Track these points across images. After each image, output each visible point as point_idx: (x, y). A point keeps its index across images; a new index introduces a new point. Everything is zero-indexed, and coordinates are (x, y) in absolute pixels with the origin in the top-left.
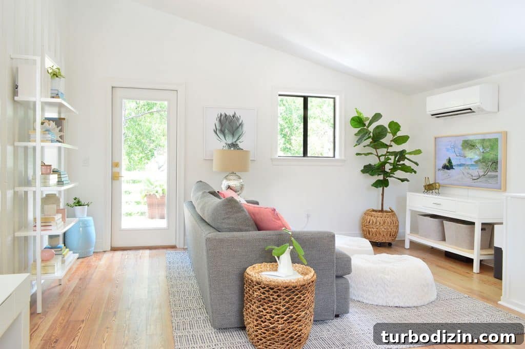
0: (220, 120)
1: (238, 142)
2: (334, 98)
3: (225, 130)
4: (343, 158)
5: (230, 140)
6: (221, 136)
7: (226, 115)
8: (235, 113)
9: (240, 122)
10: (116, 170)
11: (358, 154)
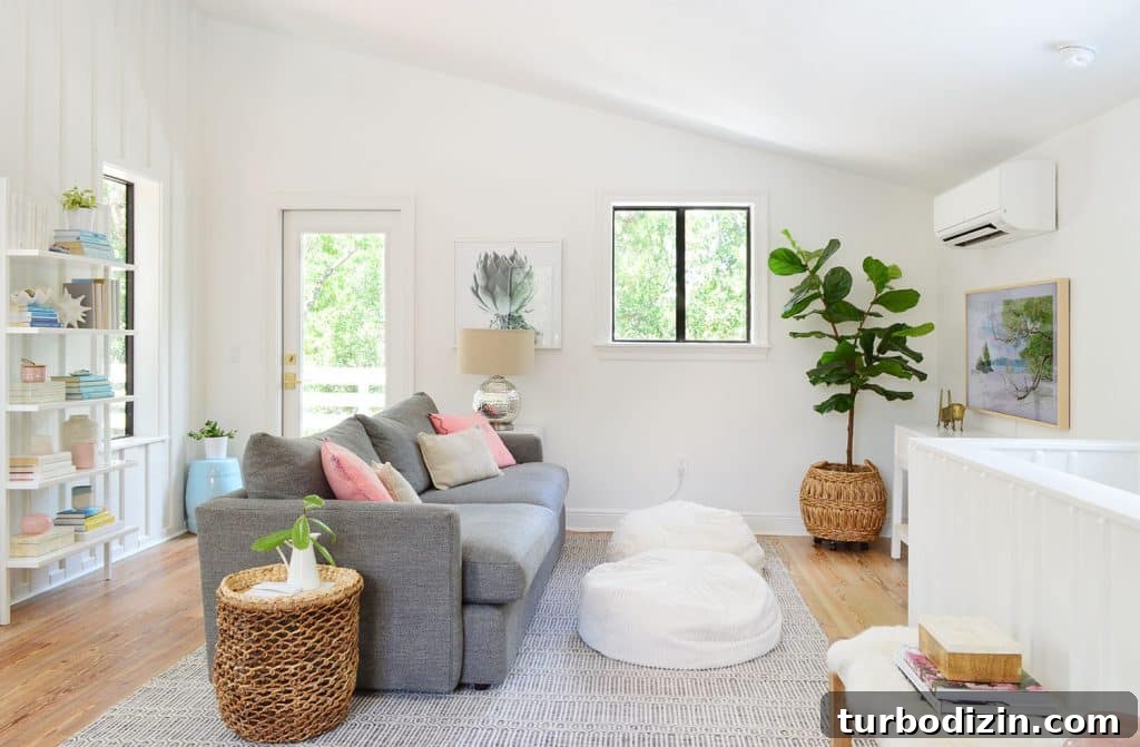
0: (485, 267)
1: (522, 312)
2: (748, 209)
3: (494, 288)
4: (764, 343)
5: (505, 308)
6: (488, 300)
7: (496, 257)
8: (515, 252)
9: (527, 269)
10: (290, 369)
11: (794, 335)
